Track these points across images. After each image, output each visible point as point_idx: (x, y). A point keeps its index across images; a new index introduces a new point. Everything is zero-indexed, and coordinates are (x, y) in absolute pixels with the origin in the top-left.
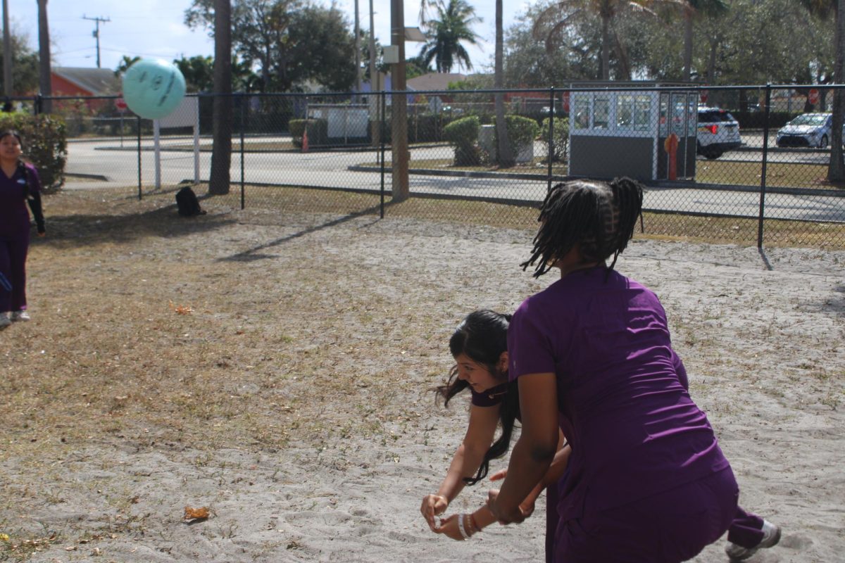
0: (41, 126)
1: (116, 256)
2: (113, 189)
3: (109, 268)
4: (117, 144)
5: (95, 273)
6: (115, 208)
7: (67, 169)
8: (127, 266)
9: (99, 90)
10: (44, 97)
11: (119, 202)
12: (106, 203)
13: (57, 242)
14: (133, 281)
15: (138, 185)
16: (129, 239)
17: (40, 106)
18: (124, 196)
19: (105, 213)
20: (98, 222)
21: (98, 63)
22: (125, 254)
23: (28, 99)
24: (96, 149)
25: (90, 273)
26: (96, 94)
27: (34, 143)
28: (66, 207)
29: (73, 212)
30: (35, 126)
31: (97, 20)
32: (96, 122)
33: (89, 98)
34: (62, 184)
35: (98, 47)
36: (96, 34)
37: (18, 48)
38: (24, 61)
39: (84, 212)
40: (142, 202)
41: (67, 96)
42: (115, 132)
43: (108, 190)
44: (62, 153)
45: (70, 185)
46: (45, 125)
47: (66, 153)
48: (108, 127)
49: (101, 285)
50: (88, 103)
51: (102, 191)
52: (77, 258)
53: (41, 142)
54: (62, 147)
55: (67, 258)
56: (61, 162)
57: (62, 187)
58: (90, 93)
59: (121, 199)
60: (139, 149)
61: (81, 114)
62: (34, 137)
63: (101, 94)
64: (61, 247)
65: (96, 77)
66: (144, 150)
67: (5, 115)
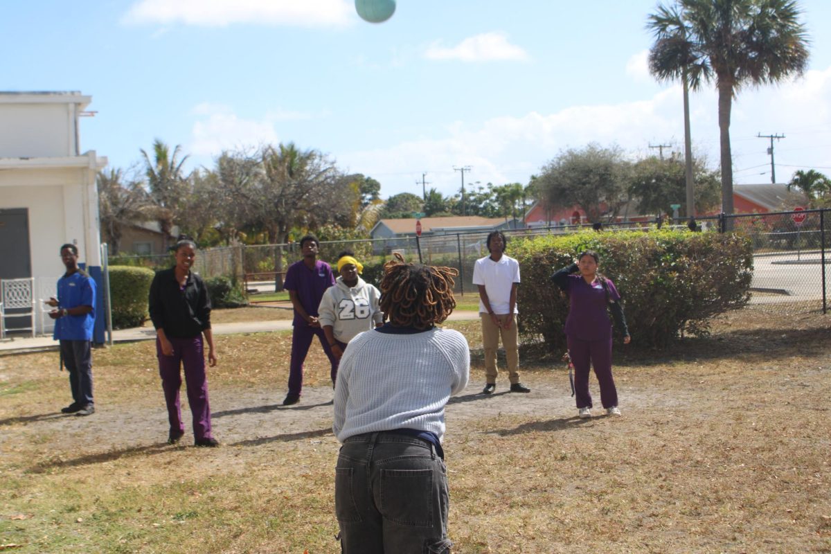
0: (728, 244)
1: (805, 370)
2: (796, 303)
3: (799, 382)
4: (795, 258)
5: (785, 388)
6: (799, 322)
7: (754, 285)
8: (817, 381)
9: (774, 205)
10: (728, 215)
11: (803, 317)
12: (790, 317)
13: (745, 356)
14: (826, 397)
15: (822, 298)
16: (816, 353)
17: (724, 223)
18: (808, 309)
19: (790, 327)
20: (783, 336)
21: (773, 179)
22: (814, 369)
23: (713, 218)
24: (773, 263)
25: (781, 387)
26: (772, 210)
27: (722, 260)
28: (751, 321)
29: (758, 326)
30: (723, 244)
31: (772, 137)
32: (771, 237)
33: (765, 215)
34: (748, 299)
35: (773, 163)
36: (771, 151)
37: (698, 170)
38: (702, 181)
39: (768, 326)
40: (827, 315)
41: (744, 213)
42: (790, 247)
43: (790, 304)
44: (748, 269)
45: (756, 299)
46: (732, 243)
47: (752, 269)
48: (784, 241)
49: (793, 399)
50: (764, 218)
51: (785, 305)
52: (765, 372)
53: (728, 259)
54: (748, 263)
55: (755, 372)
56: (747, 278)
57: (748, 302)
58: (766, 210)
59: (805, 313)
60: (823, 262)
61: (757, 229)
62: (721, 254)
63: (778, 210)
64: (748, 361)
65: (771, 192)
66: (827, 263)
67: (693, 234)
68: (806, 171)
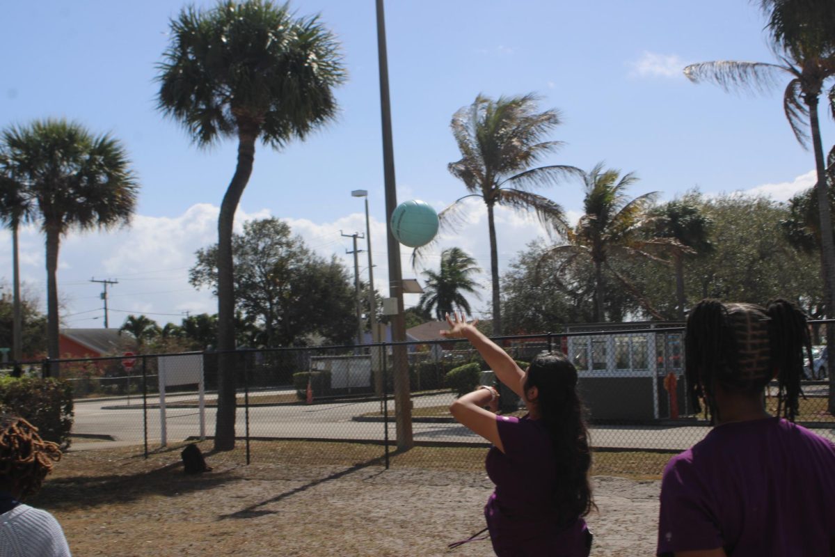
0: (48, 389)
1: (121, 517)
2: (119, 448)
3: (114, 530)
4: (124, 403)
5: (100, 536)
6: (121, 468)
7: (74, 430)
8: (132, 527)
9: (106, 350)
10: (52, 360)
11: (125, 462)
12: (111, 463)
13: (63, 505)
14: (138, 543)
15: (144, 443)
16: (134, 499)
17: (48, 369)
18: (131, 455)
19: (111, 474)
20: (103, 482)
21: (106, 324)
22: (131, 515)
23: (37, 363)
24: (103, 408)
25: (95, 536)
26: (104, 354)
27: (41, 406)
28: (73, 468)
29: (79, 474)
30: (42, 390)
31: (105, 282)
32: (103, 382)
33: (97, 359)
34: (68, 446)
35: (106, 309)
36: (104, 296)
37: (28, 313)
38: (34, 324)
39: (90, 474)
40: (148, 460)
41: (76, 358)
42: (122, 391)
43: (113, 449)
44: (68, 415)
45: (77, 446)
46: (52, 388)
47: (72, 415)
48: (115, 386)
49: (106, 548)
50: (95, 363)
51: (109, 450)
52: (82, 520)
53: (48, 405)
54: (69, 409)
55: (72, 521)
56: (68, 424)
57: (68, 449)
58: (97, 354)
59: (127, 458)
60: (145, 407)
61: (89, 374)
62: (41, 400)
63: (110, 355)
64: (66, 509)
65: (103, 337)
66: (149, 408)
67: (14, 379)
68: (137, 316)
